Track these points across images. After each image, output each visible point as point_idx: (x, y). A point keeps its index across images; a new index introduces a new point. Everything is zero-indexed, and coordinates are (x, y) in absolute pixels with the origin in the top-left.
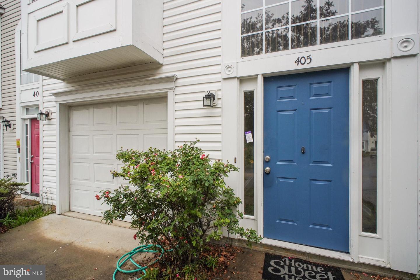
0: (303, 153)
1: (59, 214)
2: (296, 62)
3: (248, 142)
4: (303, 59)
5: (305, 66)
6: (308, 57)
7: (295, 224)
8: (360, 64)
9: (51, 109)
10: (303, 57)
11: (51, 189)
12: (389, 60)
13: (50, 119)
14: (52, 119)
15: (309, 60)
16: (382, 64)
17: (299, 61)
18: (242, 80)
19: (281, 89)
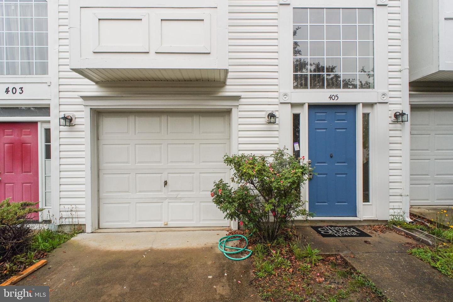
0: (331, 157)
1: (91, 233)
2: (329, 98)
3: (296, 150)
4: (333, 96)
5: (335, 101)
6: (336, 95)
7: (327, 204)
8: (364, 104)
9: (75, 113)
10: (333, 95)
11: (77, 206)
12: (376, 103)
13: (73, 125)
14: (76, 125)
15: (337, 98)
16: (372, 105)
17: (331, 98)
18: (293, 105)
19: (317, 114)
